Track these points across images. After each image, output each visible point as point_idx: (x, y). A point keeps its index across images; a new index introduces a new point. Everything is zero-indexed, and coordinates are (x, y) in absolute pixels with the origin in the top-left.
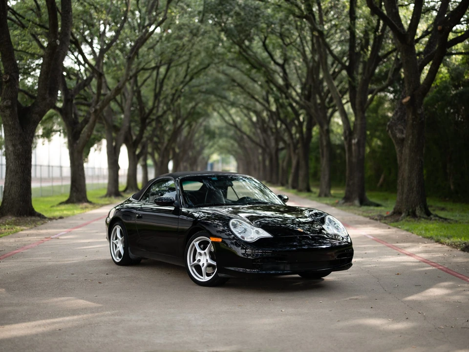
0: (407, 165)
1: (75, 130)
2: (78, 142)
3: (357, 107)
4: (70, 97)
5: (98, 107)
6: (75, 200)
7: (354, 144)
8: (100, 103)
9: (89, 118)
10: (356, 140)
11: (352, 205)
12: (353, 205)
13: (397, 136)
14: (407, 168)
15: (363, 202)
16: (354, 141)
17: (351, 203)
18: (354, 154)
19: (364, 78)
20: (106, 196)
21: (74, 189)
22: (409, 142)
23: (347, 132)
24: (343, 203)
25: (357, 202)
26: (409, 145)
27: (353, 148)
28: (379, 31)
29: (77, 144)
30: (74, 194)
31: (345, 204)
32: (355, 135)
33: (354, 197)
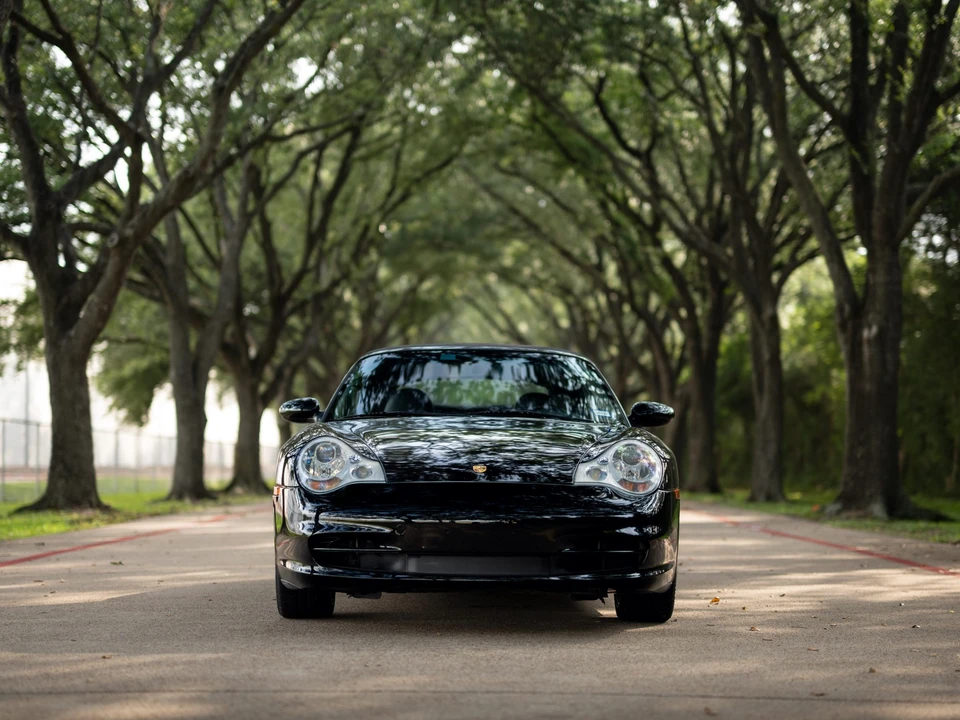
1: (64, 300)
2: (72, 333)
3: (876, 234)
4: (53, 206)
5: (129, 232)
6: (61, 500)
7: (869, 341)
8: (135, 220)
9: (105, 265)
10: (874, 330)
11: (866, 516)
12: (868, 516)
15: (898, 511)
16: (869, 333)
17: (861, 513)
18: (867, 369)
19: (897, 150)
20: (168, 498)
21: (60, 468)
23: (847, 308)
24: (838, 513)
25: (878, 509)
27: (866, 351)
28: (942, 11)
29: (70, 338)
30: (61, 483)
31: (844, 515)
32: (871, 316)
33: (868, 493)
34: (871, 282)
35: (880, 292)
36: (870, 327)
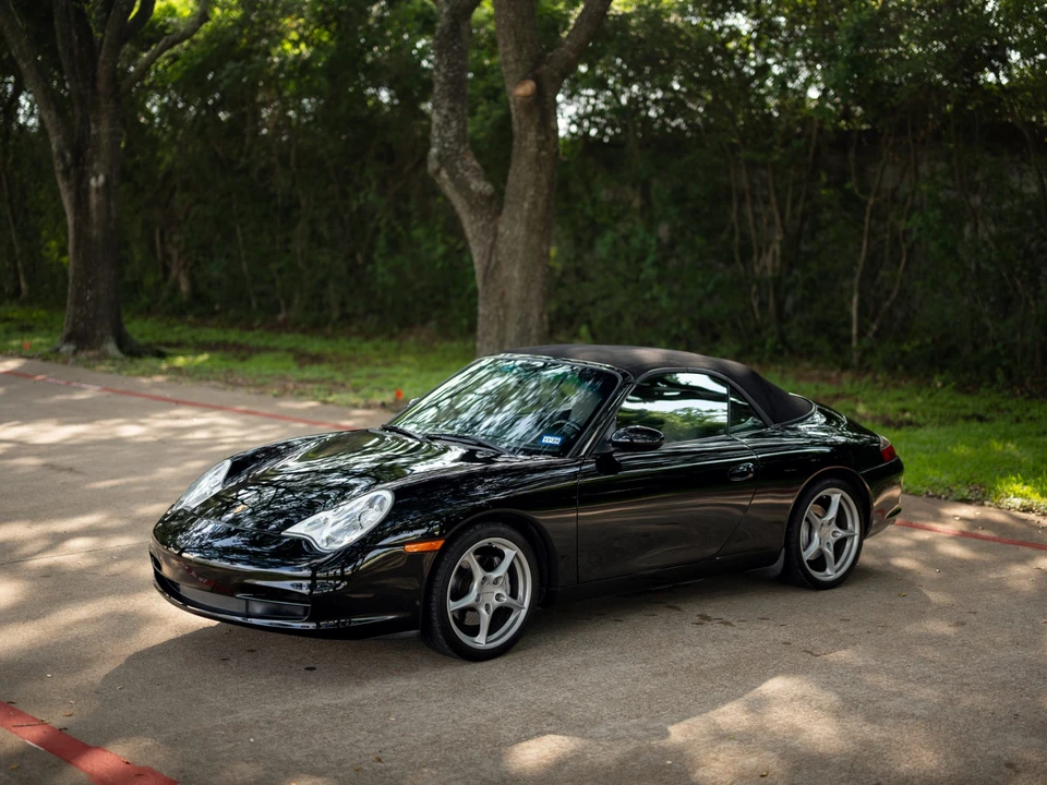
0: (518, 266)
13: (473, 187)
14: (516, 274)
22: (526, 205)
25: (112, 348)
26: (525, 214)
32: (96, 165)
33: (98, 333)
34: (93, 132)
35: (105, 141)
36: (97, 177)
